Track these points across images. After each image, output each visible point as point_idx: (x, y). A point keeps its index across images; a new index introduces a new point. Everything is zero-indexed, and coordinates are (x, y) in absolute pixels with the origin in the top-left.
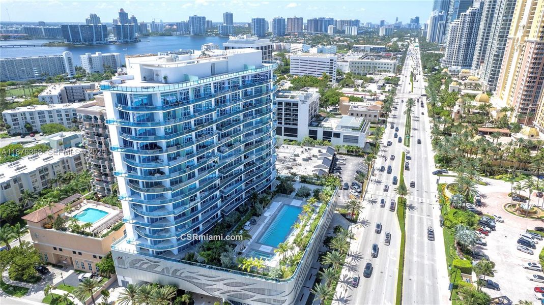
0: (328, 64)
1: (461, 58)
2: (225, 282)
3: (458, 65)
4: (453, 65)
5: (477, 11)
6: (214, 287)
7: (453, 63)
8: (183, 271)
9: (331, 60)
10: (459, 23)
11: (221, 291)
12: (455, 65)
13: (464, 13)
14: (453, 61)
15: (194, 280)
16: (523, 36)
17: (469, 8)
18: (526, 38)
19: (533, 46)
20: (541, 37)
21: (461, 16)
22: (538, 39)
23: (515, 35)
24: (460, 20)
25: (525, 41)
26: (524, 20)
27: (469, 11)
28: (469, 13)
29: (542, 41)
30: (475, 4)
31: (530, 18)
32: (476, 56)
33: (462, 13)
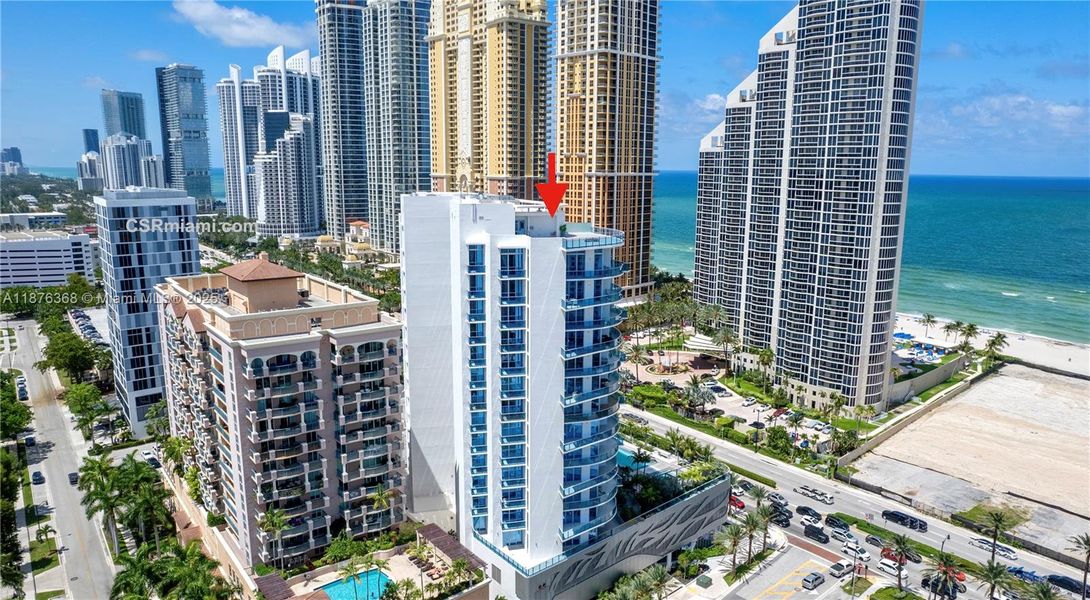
0: (67, 253)
1: (295, 219)
3: (293, 232)
4: (284, 232)
5: (301, 137)
7: (282, 230)
9: (74, 244)
10: (278, 156)
11: (674, 540)
12: (289, 232)
13: (282, 141)
14: (282, 224)
16: (472, 173)
17: (286, 132)
18: (478, 175)
19: (505, 184)
20: (510, 172)
21: (277, 145)
22: (508, 176)
23: (447, 172)
24: (277, 152)
25: (477, 180)
26: (465, 148)
27: (288, 136)
28: (291, 139)
29: (515, 178)
30: (293, 124)
31: (474, 148)
32: (331, 211)
33: (278, 140)
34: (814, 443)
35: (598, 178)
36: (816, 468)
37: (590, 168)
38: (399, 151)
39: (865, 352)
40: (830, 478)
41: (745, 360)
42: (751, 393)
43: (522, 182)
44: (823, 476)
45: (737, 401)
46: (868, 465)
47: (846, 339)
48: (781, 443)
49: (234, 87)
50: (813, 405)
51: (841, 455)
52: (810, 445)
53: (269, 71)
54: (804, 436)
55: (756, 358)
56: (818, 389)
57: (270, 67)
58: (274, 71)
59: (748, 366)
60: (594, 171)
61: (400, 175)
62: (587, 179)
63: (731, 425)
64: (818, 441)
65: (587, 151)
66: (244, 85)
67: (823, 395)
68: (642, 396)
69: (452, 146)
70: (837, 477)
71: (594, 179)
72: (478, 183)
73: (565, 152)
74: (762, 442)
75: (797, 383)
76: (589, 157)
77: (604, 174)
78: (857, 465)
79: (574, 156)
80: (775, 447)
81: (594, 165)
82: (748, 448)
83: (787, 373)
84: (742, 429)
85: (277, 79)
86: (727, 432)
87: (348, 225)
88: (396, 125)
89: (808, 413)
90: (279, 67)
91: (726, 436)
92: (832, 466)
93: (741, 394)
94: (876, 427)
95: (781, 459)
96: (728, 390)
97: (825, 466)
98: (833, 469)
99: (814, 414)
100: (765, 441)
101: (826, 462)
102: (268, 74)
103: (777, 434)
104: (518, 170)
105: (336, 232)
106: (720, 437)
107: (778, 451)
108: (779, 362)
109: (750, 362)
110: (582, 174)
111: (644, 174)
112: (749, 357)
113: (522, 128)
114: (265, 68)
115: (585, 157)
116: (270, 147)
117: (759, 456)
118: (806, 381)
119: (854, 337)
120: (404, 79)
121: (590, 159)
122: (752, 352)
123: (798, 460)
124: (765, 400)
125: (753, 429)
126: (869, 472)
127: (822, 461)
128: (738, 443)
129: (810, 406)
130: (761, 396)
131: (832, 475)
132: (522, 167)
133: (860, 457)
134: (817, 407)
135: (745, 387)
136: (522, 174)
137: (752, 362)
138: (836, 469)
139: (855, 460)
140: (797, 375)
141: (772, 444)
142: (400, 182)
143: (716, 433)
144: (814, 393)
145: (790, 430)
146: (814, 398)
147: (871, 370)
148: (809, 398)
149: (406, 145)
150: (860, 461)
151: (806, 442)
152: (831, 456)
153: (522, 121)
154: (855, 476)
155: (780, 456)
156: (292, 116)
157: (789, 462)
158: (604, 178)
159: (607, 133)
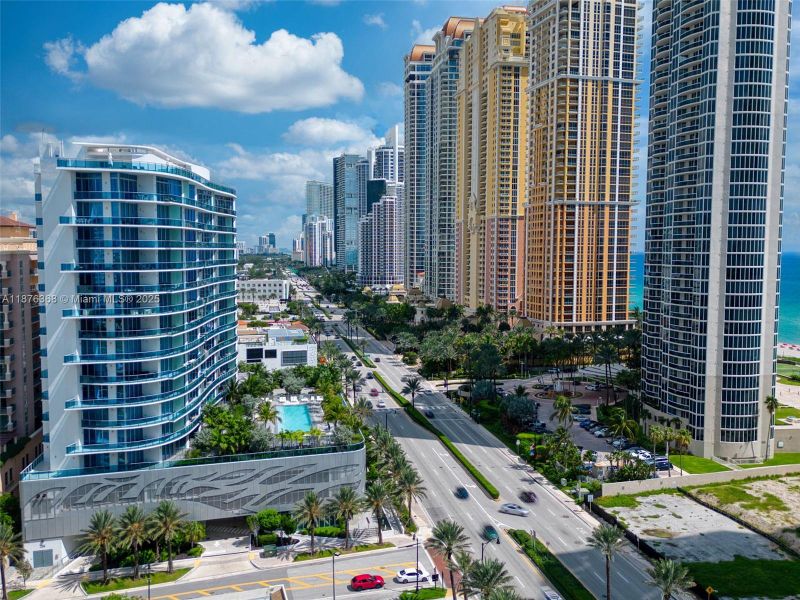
1: (384, 271)
2: (262, 478)
3: (382, 283)
4: (375, 283)
5: (394, 200)
6: (243, 494)
8: (182, 481)
11: (255, 500)
12: (378, 283)
13: (377, 204)
14: (373, 276)
15: (205, 494)
16: (478, 215)
17: (382, 197)
19: (495, 223)
20: (502, 211)
21: (373, 208)
22: (499, 214)
23: (464, 217)
24: (373, 214)
25: (481, 221)
26: (474, 195)
27: (383, 200)
28: (385, 203)
30: (388, 190)
31: (481, 192)
33: (374, 204)
35: (556, 206)
37: (550, 197)
43: (514, 221)
58: (388, 148)
60: (553, 200)
61: (444, 226)
62: (547, 208)
65: (548, 180)
69: (469, 193)
71: (555, 209)
72: (482, 225)
77: (563, 202)
79: (538, 187)
81: (553, 194)
85: (389, 154)
87: (417, 276)
90: (392, 144)
104: (510, 208)
110: (543, 204)
111: (617, 203)
115: (546, 187)
121: (550, 188)
132: (514, 206)
136: (514, 213)
142: (444, 231)
158: (562, 206)
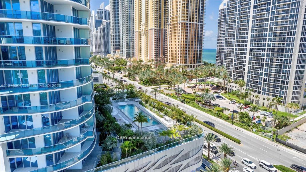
1: (103, 50)
2: (156, 165)
5: (105, 26)
7: (99, 53)
10: (98, 32)
12: (101, 54)
16: (145, 28)
17: (101, 25)
18: (147, 29)
19: (154, 31)
20: (156, 26)
21: (98, 29)
22: (155, 27)
23: (138, 30)
24: (98, 31)
25: (146, 31)
26: (143, 21)
27: (102, 26)
28: (102, 27)
29: (157, 28)
30: (103, 23)
31: (146, 20)
32: (112, 47)
33: (98, 27)
34: (264, 121)
35: (182, 23)
36: (264, 134)
37: (179, 20)
38: (128, 26)
39: (292, 79)
40: (273, 141)
41: (233, 86)
42: (234, 99)
43: (160, 30)
44: (269, 139)
45: (227, 102)
46: (296, 135)
47: (282, 72)
48: (245, 120)
49: (93, 16)
50: (263, 105)
51: (280, 128)
52: (262, 122)
53: (100, 10)
54: (258, 117)
55: (237, 85)
56: (266, 97)
57: (100, 8)
58: (101, 10)
59: (234, 89)
60: (180, 21)
61: (128, 34)
62: (178, 24)
63: (222, 111)
64: (266, 120)
65: (179, 14)
66: (96, 16)
67: (269, 100)
68: (185, 97)
69: (140, 21)
70: (278, 141)
71: (181, 24)
72: (147, 32)
73: (172, 16)
74: (236, 120)
75: (256, 94)
76: (179, 16)
77: (184, 22)
78: (289, 135)
79: (174, 17)
80: (243, 122)
81: (181, 19)
82: (229, 122)
83: (251, 90)
84: (227, 113)
85: (102, 12)
86: (220, 114)
87: (116, 51)
88: (127, 18)
89: (261, 108)
90: (103, 8)
91: (219, 116)
92: (274, 134)
93: (230, 99)
94: (297, 117)
95: (245, 128)
96: (224, 97)
97: (270, 134)
98: (275, 136)
99: (264, 108)
100: (238, 119)
101: (270, 132)
102: (99, 10)
103: (244, 116)
104: (158, 26)
105: (113, 53)
106: (216, 116)
107: (244, 124)
108: (248, 85)
109: (235, 87)
110: (177, 23)
111: (200, 23)
112: (235, 85)
113: (160, 11)
114: (99, 9)
115: (178, 16)
116: (97, 29)
117: (234, 127)
118: (260, 94)
119: (286, 71)
120: (129, 4)
121: (180, 17)
122: (236, 83)
123: (254, 130)
124: (240, 102)
125: (232, 113)
126: (297, 139)
127: (268, 131)
128: (224, 119)
129: (262, 105)
130: (238, 100)
131: (275, 140)
132: (160, 25)
133: (290, 130)
134: (265, 105)
135: (232, 96)
136: (160, 27)
137: (236, 87)
138: (277, 136)
139: (288, 132)
140: (256, 91)
141: (241, 120)
142: (128, 36)
143: (214, 115)
144: (264, 99)
145: (251, 114)
146: (264, 101)
147: (295, 88)
148: (261, 101)
149: (129, 24)
150: (291, 132)
151: (260, 121)
152: (273, 129)
153: (160, 9)
154: (289, 141)
155: (245, 127)
156: (103, 21)
157: (249, 130)
158: (184, 23)
159: (186, 7)
